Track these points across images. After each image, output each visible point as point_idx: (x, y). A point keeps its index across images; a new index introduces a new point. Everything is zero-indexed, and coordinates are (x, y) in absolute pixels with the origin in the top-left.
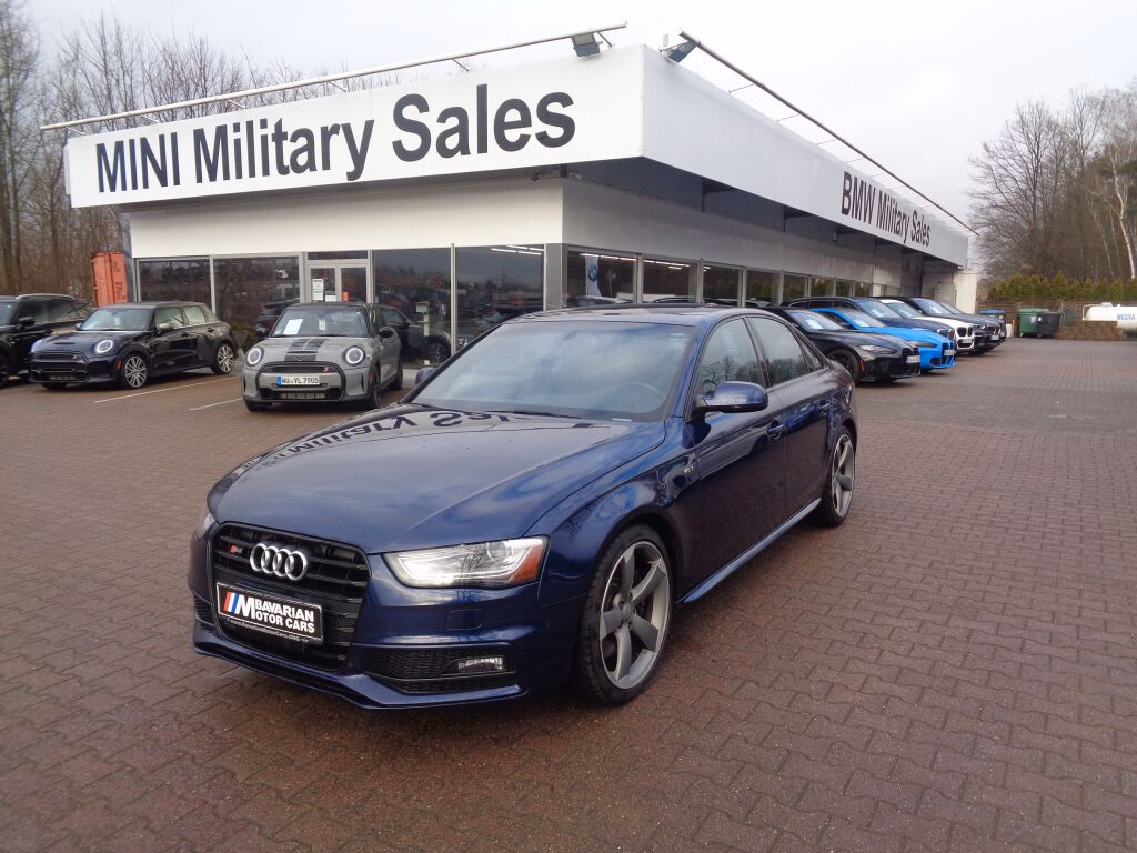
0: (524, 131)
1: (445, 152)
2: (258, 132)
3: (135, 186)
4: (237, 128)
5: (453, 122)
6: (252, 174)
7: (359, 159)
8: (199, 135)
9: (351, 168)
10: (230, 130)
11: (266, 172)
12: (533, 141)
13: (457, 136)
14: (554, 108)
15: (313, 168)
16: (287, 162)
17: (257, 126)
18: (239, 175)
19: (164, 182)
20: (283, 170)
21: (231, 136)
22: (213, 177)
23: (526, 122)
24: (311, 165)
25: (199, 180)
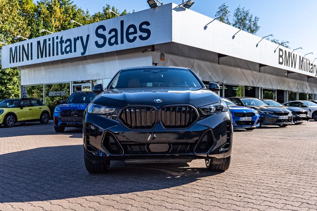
0: (135, 35)
1: (111, 44)
2: (56, 41)
3: (20, 61)
4: (49, 40)
5: (113, 33)
6: (53, 55)
7: (85, 48)
8: (39, 43)
9: (82, 51)
10: (47, 40)
11: (57, 54)
12: (138, 38)
13: (114, 39)
14: (144, 27)
15: (71, 52)
16: (63, 50)
17: (55, 38)
18: (50, 56)
19: (28, 60)
20: (62, 53)
21: (48, 42)
22: (42, 57)
23: (135, 32)
24: (71, 51)
25: (38, 58)
